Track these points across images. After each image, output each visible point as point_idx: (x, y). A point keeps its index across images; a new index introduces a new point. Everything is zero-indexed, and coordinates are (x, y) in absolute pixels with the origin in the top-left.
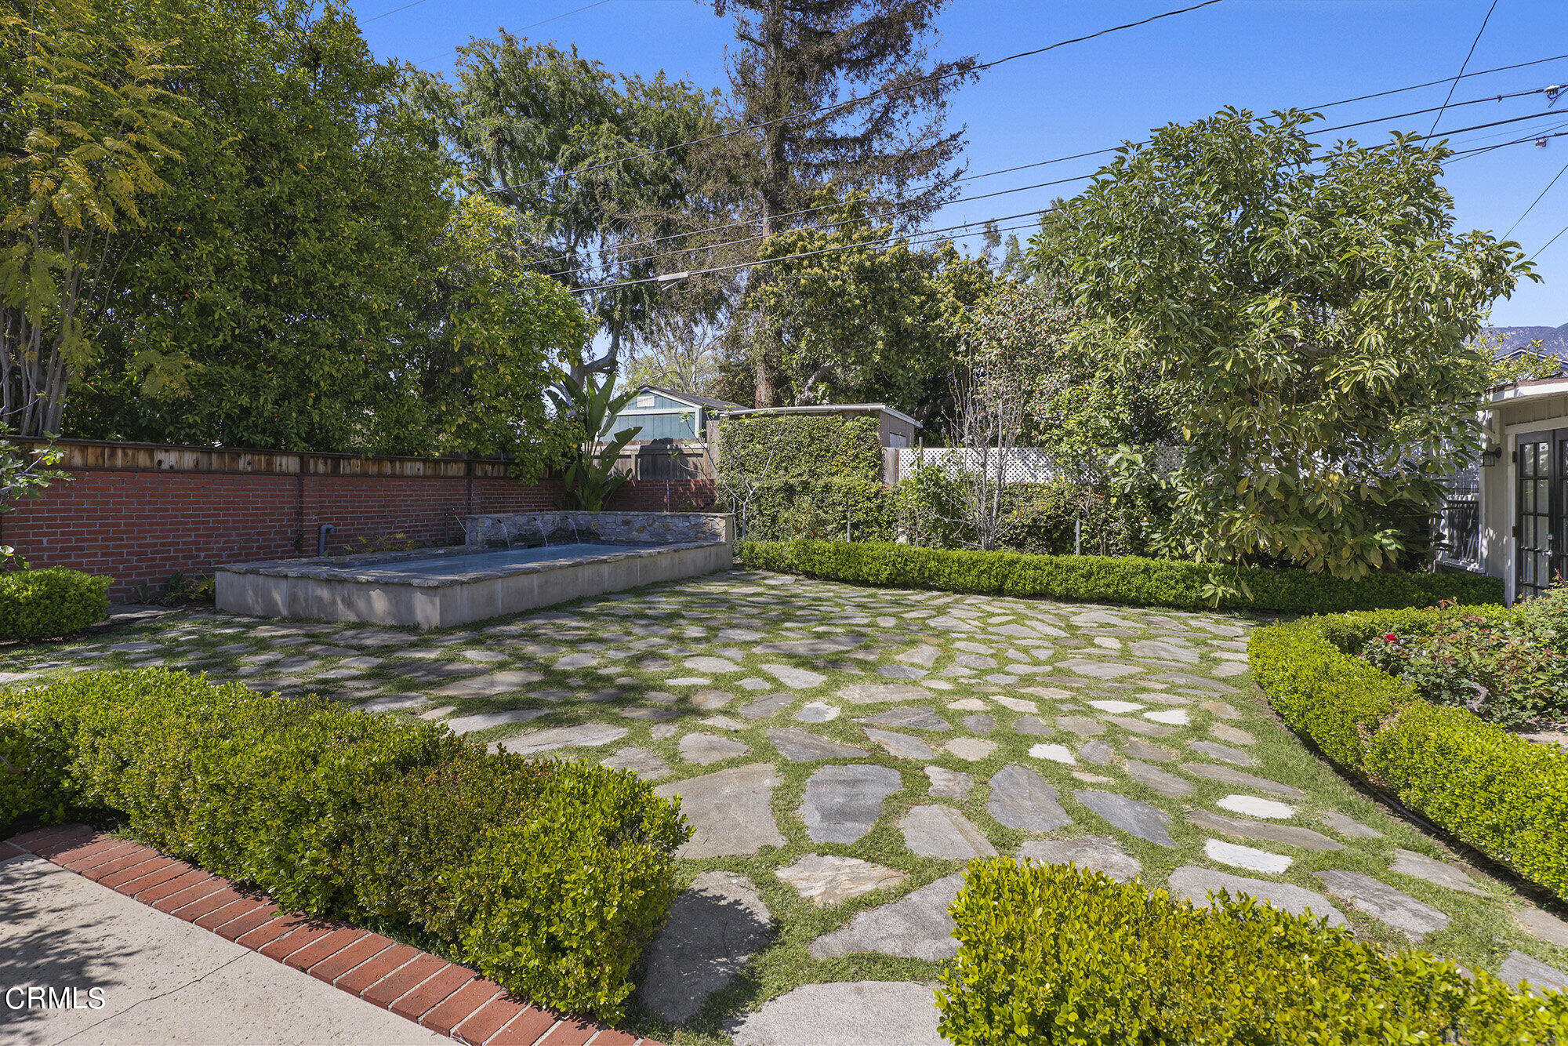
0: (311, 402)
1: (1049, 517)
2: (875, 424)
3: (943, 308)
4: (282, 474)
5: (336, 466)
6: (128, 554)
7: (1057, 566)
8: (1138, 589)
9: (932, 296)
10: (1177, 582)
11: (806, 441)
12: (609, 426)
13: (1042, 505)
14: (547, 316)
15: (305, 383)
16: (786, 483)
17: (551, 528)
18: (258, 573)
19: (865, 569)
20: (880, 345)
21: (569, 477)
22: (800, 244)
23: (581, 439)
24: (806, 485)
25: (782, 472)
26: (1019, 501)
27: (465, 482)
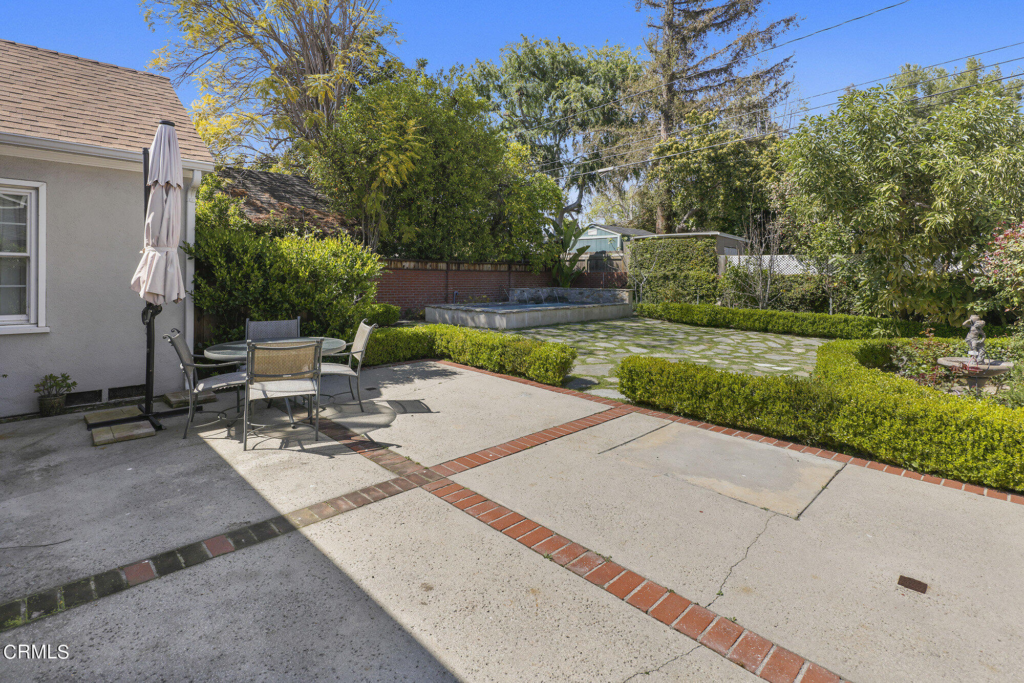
0: (452, 240)
1: (812, 294)
2: (714, 243)
3: (762, 174)
4: (441, 270)
5: (459, 267)
7: (796, 318)
8: (841, 331)
9: (757, 167)
10: (863, 328)
11: (676, 252)
12: (574, 245)
13: (808, 287)
14: (544, 196)
15: (450, 233)
16: (664, 274)
17: (546, 295)
18: (440, 308)
19: (695, 317)
20: (721, 198)
21: (554, 271)
22: (675, 145)
23: (560, 252)
24: (675, 275)
25: (662, 269)
26: (795, 285)
27: (508, 274)
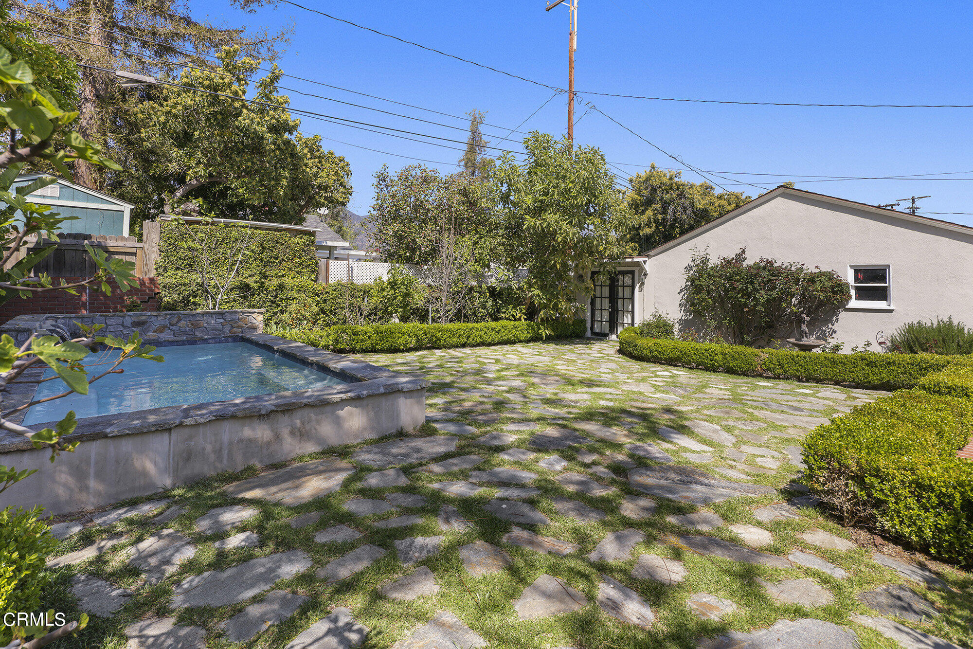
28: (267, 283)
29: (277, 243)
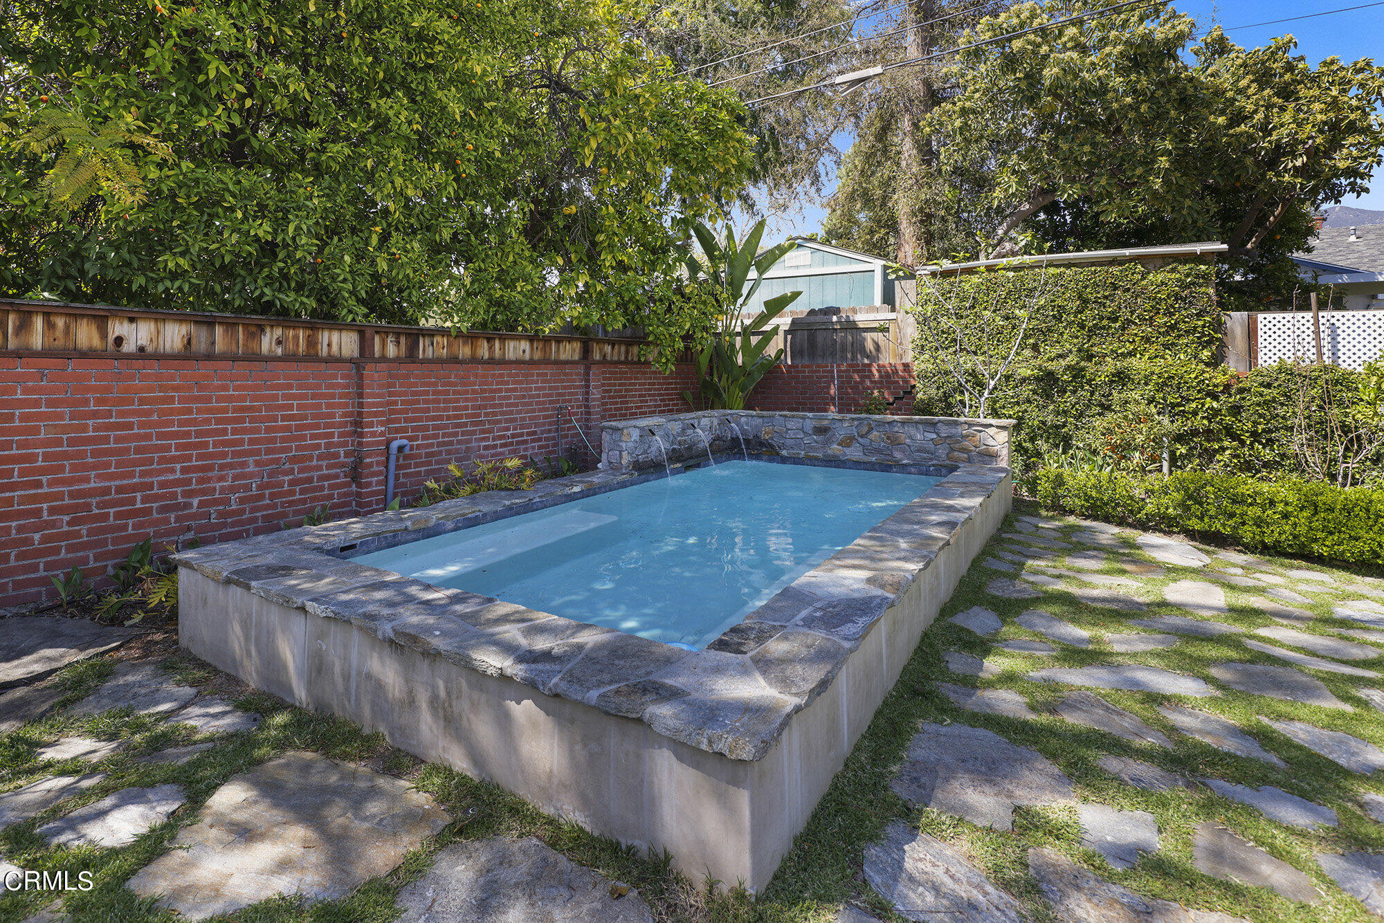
0: (375, 240)
2: (1207, 276)
4: (332, 360)
6: (52, 511)
11: (1072, 306)
12: (754, 290)
15: (365, 211)
17: (711, 437)
18: (249, 589)
23: (718, 312)
25: (1030, 353)
27: (579, 370)
28: (1090, 367)
29: (1116, 289)
